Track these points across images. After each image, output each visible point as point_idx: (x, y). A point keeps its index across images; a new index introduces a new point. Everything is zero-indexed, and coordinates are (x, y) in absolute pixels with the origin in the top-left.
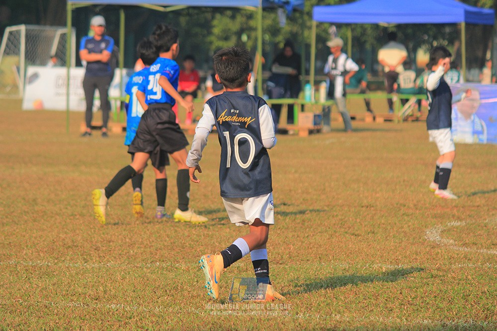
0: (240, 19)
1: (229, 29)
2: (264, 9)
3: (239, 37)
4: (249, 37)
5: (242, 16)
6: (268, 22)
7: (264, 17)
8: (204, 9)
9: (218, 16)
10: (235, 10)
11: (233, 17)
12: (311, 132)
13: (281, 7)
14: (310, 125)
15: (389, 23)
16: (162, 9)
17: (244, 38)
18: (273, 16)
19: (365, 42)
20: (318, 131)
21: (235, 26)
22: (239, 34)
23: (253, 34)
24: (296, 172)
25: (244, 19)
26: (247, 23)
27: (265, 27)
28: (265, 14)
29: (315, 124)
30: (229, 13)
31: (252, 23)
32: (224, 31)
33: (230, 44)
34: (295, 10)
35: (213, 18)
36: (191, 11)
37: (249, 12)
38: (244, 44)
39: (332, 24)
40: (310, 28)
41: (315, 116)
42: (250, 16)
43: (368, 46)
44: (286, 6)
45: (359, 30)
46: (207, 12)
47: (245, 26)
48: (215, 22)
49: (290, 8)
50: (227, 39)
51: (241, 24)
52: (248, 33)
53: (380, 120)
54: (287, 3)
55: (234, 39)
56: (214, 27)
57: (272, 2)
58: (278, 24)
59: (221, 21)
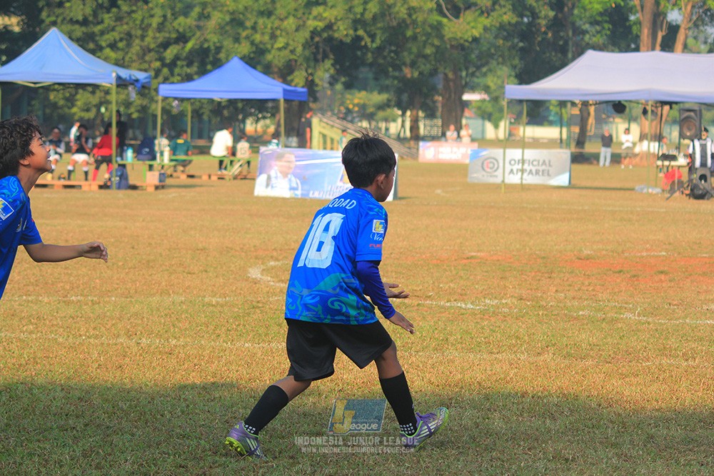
0: (99, 94)
1: (90, 103)
2: (118, 86)
3: (99, 110)
4: (106, 109)
5: (101, 91)
6: (122, 97)
7: (118, 93)
8: (68, 85)
9: (81, 91)
10: (95, 87)
11: (93, 93)
12: (157, 188)
13: (132, 84)
14: (156, 182)
15: (221, 99)
16: (32, 85)
17: (103, 110)
18: (126, 91)
19: (203, 114)
20: (163, 187)
21: (95, 100)
22: (98, 107)
23: (110, 106)
24: (143, 221)
25: (102, 94)
26: (105, 97)
27: (120, 101)
28: (119, 89)
29: (160, 181)
30: (90, 89)
31: (108, 97)
32: (86, 104)
33: (91, 115)
34: (143, 87)
35: (77, 93)
36: (56, 87)
37: (106, 89)
38: (103, 114)
39: (176, 99)
40: (157, 102)
41: (160, 174)
42: (107, 92)
43: (205, 117)
44: (136, 84)
45: (198, 104)
46: (71, 88)
47: (103, 100)
48: (78, 97)
49: (139, 85)
50: (88, 110)
51: (100, 98)
52: (105, 105)
53: (214, 178)
54: (137, 81)
55: (94, 110)
56: (77, 100)
57: (124, 80)
58: (130, 98)
59: (83, 95)
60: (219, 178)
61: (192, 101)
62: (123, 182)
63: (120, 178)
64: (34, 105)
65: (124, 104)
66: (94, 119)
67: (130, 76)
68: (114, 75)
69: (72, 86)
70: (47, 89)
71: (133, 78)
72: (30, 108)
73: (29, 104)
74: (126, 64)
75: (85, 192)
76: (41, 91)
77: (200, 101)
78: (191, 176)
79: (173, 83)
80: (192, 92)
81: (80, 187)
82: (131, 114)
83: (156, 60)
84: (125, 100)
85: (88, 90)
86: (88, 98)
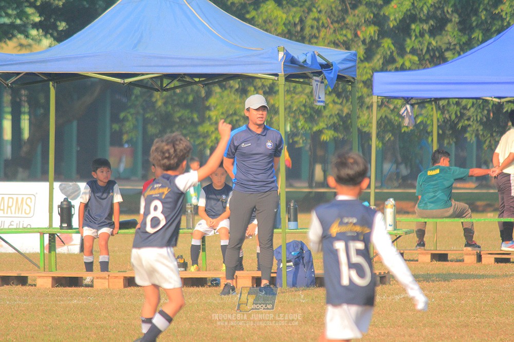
2: (288, 78)
8: (188, 79)
9: (217, 89)
13: (319, 74)
15: (499, 98)
18: (308, 89)
19: (464, 129)
34: (340, 78)
35: (209, 94)
36: (166, 82)
37: (268, 83)
39: (407, 100)
40: (369, 107)
43: (470, 136)
44: (325, 73)
45: (453, 108)
46: (196, 83)
48: (212, 101)
49: (332, 75)
53: (488, 260)
54: (328, 66)
56: (208, 108)
57: (303, 66)
58: (314, 102)
59: (222, 97)
60: (498, 261)
61: (442, 103)
62: (303, 271)
63: (296, 264)
64: (125, 119)
67: (313, 57)
68: (281, 55)
69: (197, 80)
70: (152, 86)
71: (320, 60)
72: (116, 127)
73: (115, 119)
74: (307, 31)
76: (137, 91)
77: (458, 104)
78: (442, 257)
79: (402, 69)
80: (440, 87)
81: (216, 282)
82: (320, 132)
83: (368, 23)
84: (305, 106)
85: (231, 87)
86: (232, 103)
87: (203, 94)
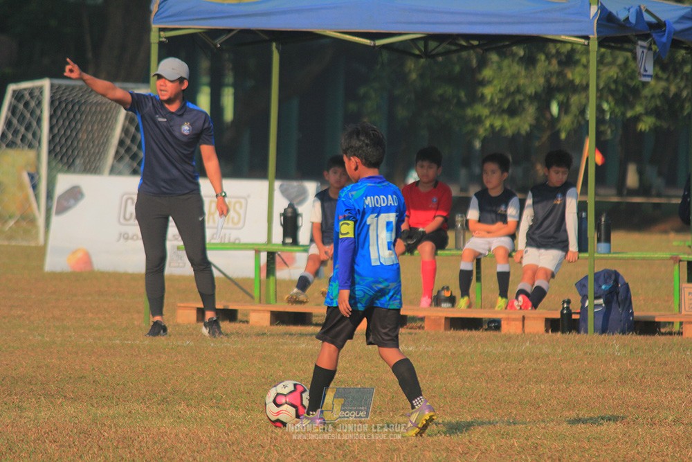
0: (544, 65)
1: (520, 89)
2: (603, 42)
3: (542, 109)
4: (564, 107)
5: (548, 57)
6: (613, 72)
7: (601, 61)
9: (494, 57)
11: (528, 61)
13: (646, 36)
17: (555, 109)
21: (533, 82)
22: (542, 100)
23: (575, 99)
25: (554, 66)
26: (560, 74)
28: (603, 50)
31: (574, 75)
33: (523, 123)
35: (483, 63)
38: (554, 121)
44: (655, 35)
47: (555, 81)
48: (487, 73)
49: (663, 38)
50: (513, 111)
51: (548, 77)
52: (561, 97)
54: (659, 26)
55: (531, 110)
56: (483, 83)
57: (623, 25)
58: (632, 76)
59: (500, 68)
62: (616, 311)
63: (608, 301)
65: (612, 92)
66: (530, 136)
67: (639, 14)
68: (594, 9)
71: (648, 18)
72: (353, 106)
75: (509, 338)
81: (495, 325)
82: (637, 119)
85: (514, 55)
86: (514, 77)
87: (474, 63)
